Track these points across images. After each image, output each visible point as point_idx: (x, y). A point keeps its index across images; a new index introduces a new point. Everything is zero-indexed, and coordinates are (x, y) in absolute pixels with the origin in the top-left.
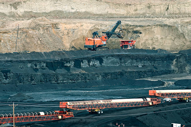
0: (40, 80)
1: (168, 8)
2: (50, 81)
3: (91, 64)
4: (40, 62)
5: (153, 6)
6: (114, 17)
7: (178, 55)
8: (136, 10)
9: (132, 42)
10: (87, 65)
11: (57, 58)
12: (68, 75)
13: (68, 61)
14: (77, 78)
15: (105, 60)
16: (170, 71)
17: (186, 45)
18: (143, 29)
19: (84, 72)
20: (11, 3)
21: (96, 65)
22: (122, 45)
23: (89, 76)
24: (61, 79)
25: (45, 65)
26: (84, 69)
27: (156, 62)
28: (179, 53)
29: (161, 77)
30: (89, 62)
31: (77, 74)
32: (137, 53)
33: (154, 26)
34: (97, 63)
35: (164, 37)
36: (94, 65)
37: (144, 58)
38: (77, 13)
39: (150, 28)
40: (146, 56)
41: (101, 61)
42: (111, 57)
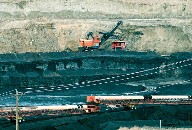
0: (7, 84)
1: (185, 9)
2: (18, 85)
3: (68, 66)
4: (8, 64)
5: (170, 6)
6: (122, 17)
7: (169, 58)
8: (152, 10)
9: (124, 44)
10: (63, 68)
11: (30, 60)
12: (40, 79)
13: (41, 63)
14: (50, 82)
15: (84, 62)
16: (158, 76)
17: (190, 47)
18: (145, 30)
19: (58, 75)
20: (17, 3)
21: (73, 68)
22: (115, 47)
23: (63, 80)
24: (31, 83)
25: (14, 67)
26: (58, 72)
27: (143, 65)
28: (171, 56)
29: (146, 82)
30: (65, 64)
31: (50, 77)
32: (123, 56)
33: (157, 27)
34: (75, 66)
35: (167, 39)
36: (71, 68)
37: (130, 61)
38: (88, 14)
39: (153, 28)
40: (132, 58)
41: (80, 64)
42: (91, 60)
